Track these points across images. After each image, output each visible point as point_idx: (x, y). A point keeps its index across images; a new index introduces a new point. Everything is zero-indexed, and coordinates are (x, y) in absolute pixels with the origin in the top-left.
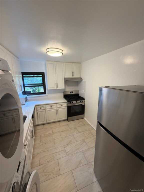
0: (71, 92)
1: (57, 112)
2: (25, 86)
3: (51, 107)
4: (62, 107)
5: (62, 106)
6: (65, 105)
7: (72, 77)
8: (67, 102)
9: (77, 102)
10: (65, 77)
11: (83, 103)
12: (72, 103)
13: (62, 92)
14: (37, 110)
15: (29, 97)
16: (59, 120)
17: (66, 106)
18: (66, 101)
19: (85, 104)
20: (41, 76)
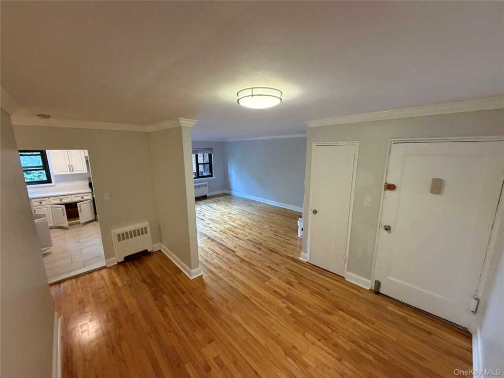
3: (41, 203)
5: (82, 198)
6: (89, 197)
17: (92, 198)
18: (90, 191)
20: (39, 153)
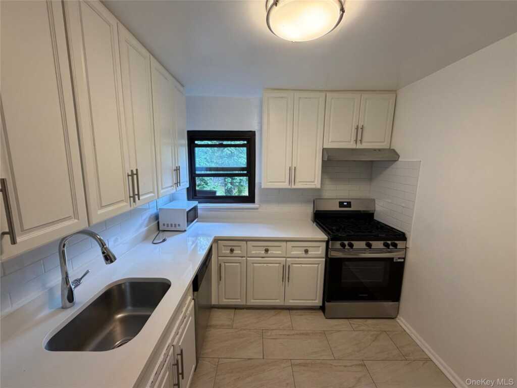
0: (341, 204)
1: (286, 272)
2: (197, 172)
3: (267, 251)
4: (305, 255)
5: (306, 251)
6: (320, 253)
7: (352, 145)
8: (327, 242)
9: (369, 245)
10: (325, 147)
11: (395, 255)
12: (347, 247)
13: (307, 202)
14: (218, 256)
15: (203, 207)
16: (291, 302)
17: (324, 255)
18: (324, 237)
19: (404, 258)
20: (245, 142)
